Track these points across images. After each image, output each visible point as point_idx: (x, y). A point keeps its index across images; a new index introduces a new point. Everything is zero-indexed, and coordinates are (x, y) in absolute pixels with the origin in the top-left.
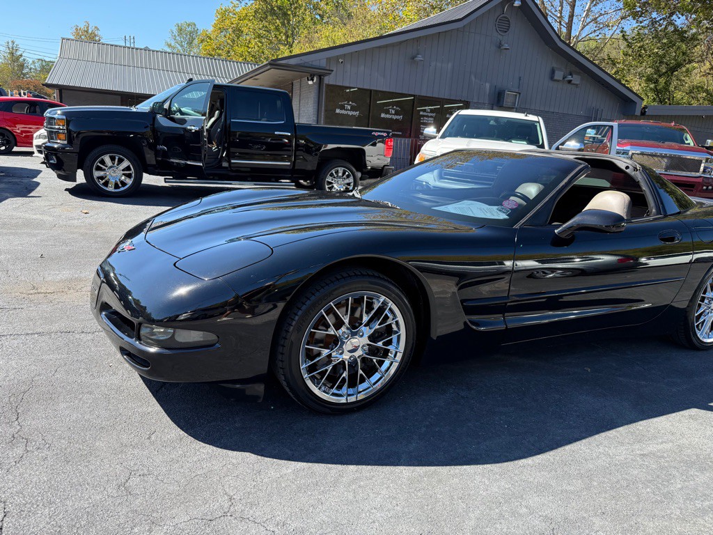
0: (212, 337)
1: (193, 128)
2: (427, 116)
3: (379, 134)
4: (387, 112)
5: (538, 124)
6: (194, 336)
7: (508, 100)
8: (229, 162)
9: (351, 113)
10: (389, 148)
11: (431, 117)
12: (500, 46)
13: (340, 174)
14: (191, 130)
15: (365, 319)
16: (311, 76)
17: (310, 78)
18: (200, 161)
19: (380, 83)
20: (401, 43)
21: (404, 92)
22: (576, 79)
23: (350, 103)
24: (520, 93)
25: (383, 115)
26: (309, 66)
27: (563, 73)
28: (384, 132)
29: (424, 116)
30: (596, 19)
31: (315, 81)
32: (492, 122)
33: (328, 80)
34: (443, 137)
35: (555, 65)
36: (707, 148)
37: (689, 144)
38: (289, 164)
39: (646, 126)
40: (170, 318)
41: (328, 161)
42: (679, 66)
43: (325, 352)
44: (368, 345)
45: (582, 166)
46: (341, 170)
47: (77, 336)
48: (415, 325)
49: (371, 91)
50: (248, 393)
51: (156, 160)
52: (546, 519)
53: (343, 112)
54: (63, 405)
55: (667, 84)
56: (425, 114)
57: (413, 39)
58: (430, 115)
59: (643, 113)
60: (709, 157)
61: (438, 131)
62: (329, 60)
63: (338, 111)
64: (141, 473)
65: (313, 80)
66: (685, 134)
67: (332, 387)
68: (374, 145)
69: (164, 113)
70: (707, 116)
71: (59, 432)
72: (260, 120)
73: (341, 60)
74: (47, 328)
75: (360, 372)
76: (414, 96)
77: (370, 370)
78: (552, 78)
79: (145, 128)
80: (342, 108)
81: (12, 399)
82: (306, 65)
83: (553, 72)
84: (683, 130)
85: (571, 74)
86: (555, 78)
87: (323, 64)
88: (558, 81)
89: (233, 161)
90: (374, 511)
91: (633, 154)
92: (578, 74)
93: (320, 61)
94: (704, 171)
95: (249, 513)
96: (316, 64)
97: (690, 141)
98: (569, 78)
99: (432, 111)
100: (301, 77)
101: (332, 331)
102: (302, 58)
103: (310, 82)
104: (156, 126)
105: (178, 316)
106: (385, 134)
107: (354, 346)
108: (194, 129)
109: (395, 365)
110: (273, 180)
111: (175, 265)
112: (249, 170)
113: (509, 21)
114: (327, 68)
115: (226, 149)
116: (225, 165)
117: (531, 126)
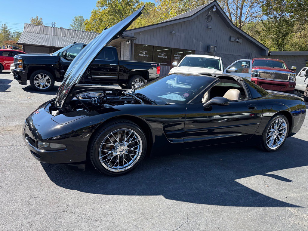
0: (64, 146)
2: (178, 57)
3: (154, 64)
4: (161, 55)
5: (219, 61)
6: (57, 146)
7: (212, 50)
8: (91, 76)
9: (145, 56)
10: (158, 70)
11: (179, 57)
12: (208, 27)
13: (138, 81)
15: (126, 139)
16: (128, 40)
17: (127, 41)
19: (156, 44)
20: (166, 26)
21: (167, 47)
22: (240, 41)
23: (145, 51)
24: (216, 47)
25: (159, 56)
26: (127, 36)
27: (234, 38)
28: (156, 64)
29: (176, 57)
30: (252, 15)
31: (130, 42)
32: (200, 60)
34: (180, 66)
35: (231, 35)
36: (292, 70)
37: (284, 68)
38: (116, 77)
39: (267, 61)
40: (49, 138)
41: (133, 76)
42: (287, 34)
43: (110, 152)
44: (128, 149)
45: (217, 80)
46: (138, 79)
48: (146, 141)
49: (153, 46)
50: (79, 168)
51: (60, 76)
52: (186, 213)
53: (142, 55)
54: (9, 173)
55: (283, 41)
56: (176, 56)
57: (171, 25)
58: (178, 56)
59: (269, 55)
60: (292, 73)
62: (135, 34)
63: (140, 55)
64: (35, 197)
65: (129, 42)
66: (283, 64)
67: (113, 166)
68: (152, 69)
69: (63, 57)
70: (296, 56)
71: (6, 183)
72: (105, 59)
73: (140, 34)
75: (124, 160)
76: (172, 48)
77: (128, 159)
78: (230, 40)
79: (56, 63)
80: (141, 53)
82: (125, 36)
83: (230, 38)
84: (282, 62)
85: (238, 39)
86: (231, 40)
87: (133, 35)
88: (233, 41)
91: (260, 72)
92: (241, 38)
94: (290, 79)
95: (73, 210)
96: (130, 35)
97: (285, 67)
98: (237, 40)
99: (179, 54)
100: (124, 41)
101: (112, 144)
103: (128, 43)
104: (60, 62)
105: (52, 138)
106: (157, 65)
107: (122, 150)
109: (139, 157)
110: (110, 84)
111: (52, 119)
112: (99, 79)
113: (211, 17)
114: (135, 37)
115: (89, 71)
116: (89, 78)
117: (216, 61)
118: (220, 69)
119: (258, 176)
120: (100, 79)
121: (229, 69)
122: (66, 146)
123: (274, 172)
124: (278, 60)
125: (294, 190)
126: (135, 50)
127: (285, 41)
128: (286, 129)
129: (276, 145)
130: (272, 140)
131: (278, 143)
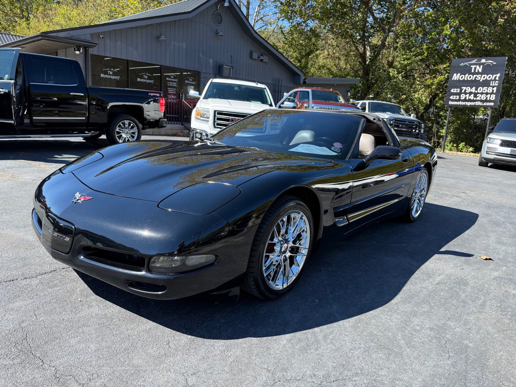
2: (172, 81)
3: (154, 94)
4: (142, 77)
5: (265, 90)
7: (226, 72)
8: (31, 119)
9: (113, 77)
10: (162, 105)
11: (175, 82)
12: (217, 33)
13: (127, 126)
16: (77, 47)
17: (76, 49)
18: (11, 119)
19: (134, 56)
20: (147, 26)
21: (153, 63)
22: (265, 58)
23: (112, 69)
24: (233, 67)
25: (139, 80)
26: (76, 39)
27: (257, 54)
29: (169, 81)
30: (261, 19)
31: (81, 51)
33: (91, 51)
34: (205, 98)
35: (252, 49)
37: (342, 102)
38: (84, 118)
39: (318, 91)
42: (311, 52)
46: (127, 122)
47: (24, 282)
49: (128, 61)
52: (431, 329)
53: (107, 76)
56: (170, 79)
57: (157, 24)
58: (174, 80)
59: (304, 82)
61: (200, 94)
62: (92, 35)
63: (102, 75)
64: (191, 373)
65: (80, 51)
66: (339, 96)
70: (337, 84)
73: (101, 36)
76: (161, 66)
78: (251, 57)
80: (106, 73)
81: (19, 348)
82: (73, 38)
83: (251, 53)
84: (338, 94)
85: (262, 55)
86: (254, 57)
87: (88, 38)
88: (255, 59)
89: (34, 118)
92: (266, 55)
93: (86, 35)
96: (83, 37)
97: (342, 100)
98: (262, 58)
99: (175, 78)
100: (66, 48)
102: (70, 32)
103: (77, 52)
106: (158, 95)
108: (2, 91)
109: (304, 258)
110: (71, 132)
113: (221, 16)
114: (91, 42)
115: (26, 107)
116: (27, 121)
117: (261, 91)
118: (270, 103)
119: (436, 255)
121: (283, 103)
122: (216, 256)
124: (331, 90)
126: (93, 67)
127: (311, 63)
128: (426, 189)
129: (417, 211)
130: (416, 205)
131: (418, 208)
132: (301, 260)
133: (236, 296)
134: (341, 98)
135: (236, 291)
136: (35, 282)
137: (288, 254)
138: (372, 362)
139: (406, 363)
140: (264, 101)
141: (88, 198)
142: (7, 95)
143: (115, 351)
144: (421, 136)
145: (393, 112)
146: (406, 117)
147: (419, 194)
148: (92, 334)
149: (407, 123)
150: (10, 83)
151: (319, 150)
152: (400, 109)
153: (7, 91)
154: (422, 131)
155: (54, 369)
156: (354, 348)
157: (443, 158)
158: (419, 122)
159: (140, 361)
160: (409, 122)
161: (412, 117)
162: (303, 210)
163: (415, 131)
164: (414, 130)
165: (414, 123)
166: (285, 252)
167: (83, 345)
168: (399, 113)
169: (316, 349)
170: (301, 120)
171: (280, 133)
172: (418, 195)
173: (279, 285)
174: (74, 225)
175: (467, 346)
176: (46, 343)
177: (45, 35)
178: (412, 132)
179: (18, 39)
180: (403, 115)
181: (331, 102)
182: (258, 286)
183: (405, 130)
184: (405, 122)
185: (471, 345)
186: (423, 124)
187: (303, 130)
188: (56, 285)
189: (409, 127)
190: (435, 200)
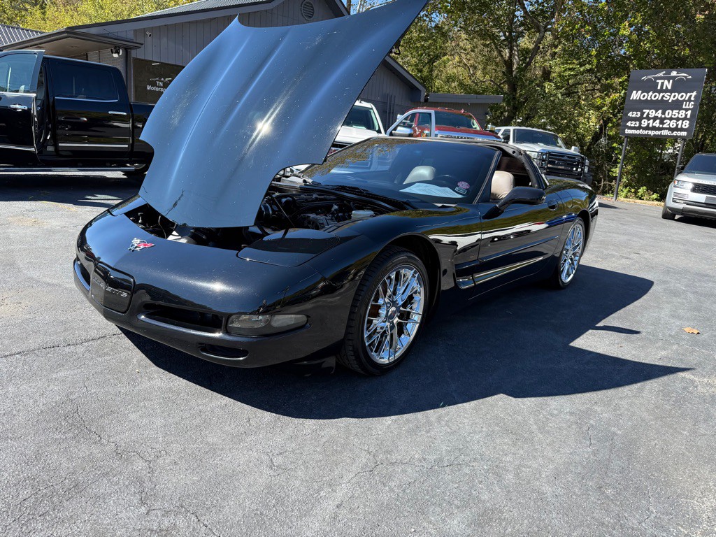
0: (301, 318)
1: (17, 106)
5: (372, 111)
8: (56, 145)
14: (16, 109)
16: (115, 48)
17: (114, 51)
18: (32, 145)
20: (211, 20)
23: (162, 79)
26: (113, 36)
31: (121, 54)
33: (134, 54)
37: (476, 129)
38: (127, 146)
39: (444, 113)
42: (437, 57)
47: (67, 349)
52: (571, 414)
53: (155, 89)
54: (133, 416)
55: (431, 71)
57: (224, 17)
59: (426, 100)
62: (135, 31)
63: (149, 88)
64: (278, 452)
65: (119, 53)
66: (472, 120)
72: (76, 97)
73: (148, 34)
74: (24, 347)
80: (154, 84)
81: (70, 421)
82: (110, 35)
84: (471, 117)
87: (131, 36)
89: (60, 145)
90: (471, 435)
93: (127, 32)
96: (123, 35)
97: (476, 126)
100: (100, 49)
102: (105, 27)
103: (115, 55)
108: (19, 108)
110: (109, 164)
112: (70, 154)
113: (312, 7)
114: (135, 41)
115: (50, 130)
116: (50, 149)
117: (366, 112)
118: (377, 129)
119: (590, 331)
120: (71, 151)
121: (395, 129)
122: (308, 317)
123: (603, 321)
124: (463, 111)
125: (657, 345)
126: (135, 76)
127: (435, 73)
128: (581, 245)
129: (568, 275)
130: (567, 266)
131: (570, 271)
132: (412, 328)
133: (331, 368)
134: (475, 122)
135: (330, 362)
136: (80, 349)
137: (396, 320)
138: (495, 447)
139: (536, 449)
140: (369, 125)
141: (149, 245)
142: (26, 113)
143: (185, 428)
144: (584, 176)
145: (547, 143)
146: (564, 150)
147: (572, 252)
148: (156, 409)
149: (565, 158)
150: (30, 98)
151: (439, 191)
152: (557, 140)
153: (26, 108)
154: (586, 170)
155: (113, 444)
156: (475, 432)
157: (615, 208)
158: (582, 158)
159: (216, 439)
160: (568, 157)
161: (573, 150)
162: (415, 264)
163: (577, 170)
164: (574, 169)
165: (574, 158)
166: (392, 317)
167: (145, 421)
168: (555, 144)
169: (428, 432)
170: (418, 152)
171: (390, 169)
172: (570, 253)
173: (384, 358)
174: (133, 278)
175: (614, 434)
176: (101, 417)
177: (71, 31)
178: (572, 171)
179: (36, 36)
180: (560, 147)
181: (462, 128)
182: (358, 358)
183: (563, 167)
184: (563, 156)
185: (619, 432)
186: (587, 161)
187: (422, 165)
188: (107, 354)
189: (568, 164)
190: (597, 262)
